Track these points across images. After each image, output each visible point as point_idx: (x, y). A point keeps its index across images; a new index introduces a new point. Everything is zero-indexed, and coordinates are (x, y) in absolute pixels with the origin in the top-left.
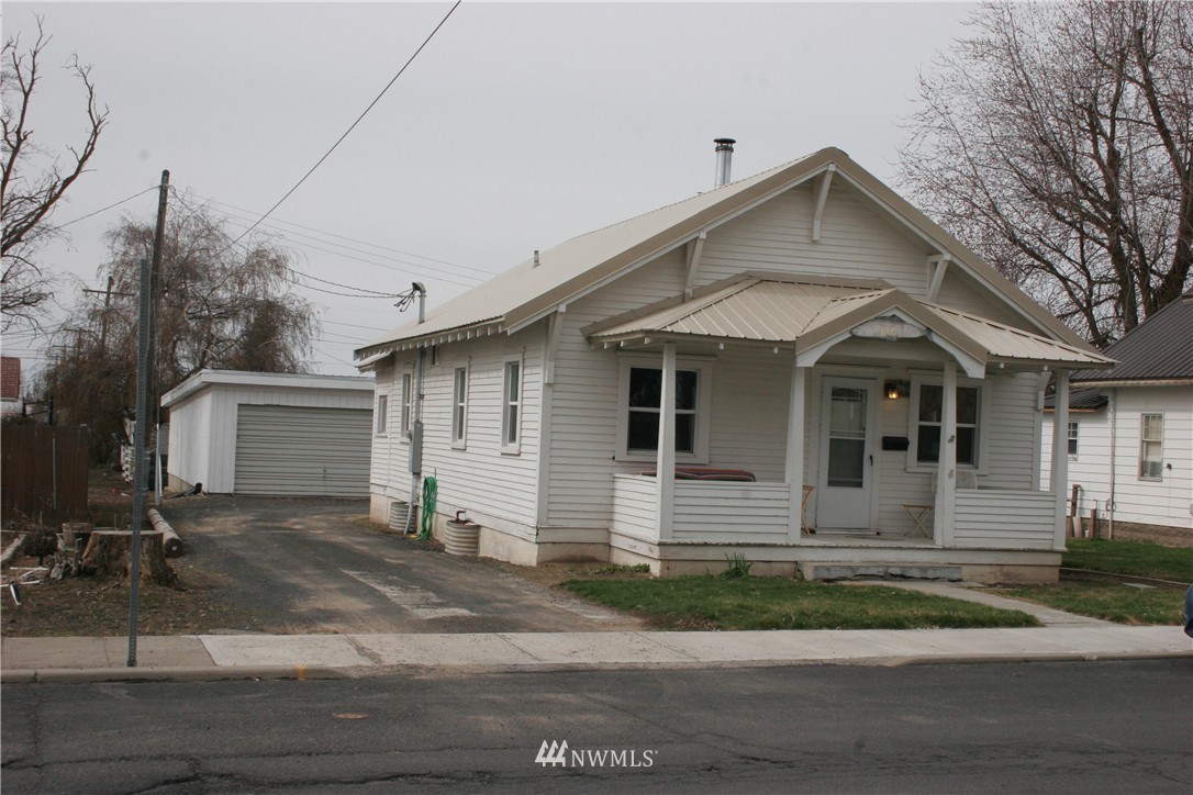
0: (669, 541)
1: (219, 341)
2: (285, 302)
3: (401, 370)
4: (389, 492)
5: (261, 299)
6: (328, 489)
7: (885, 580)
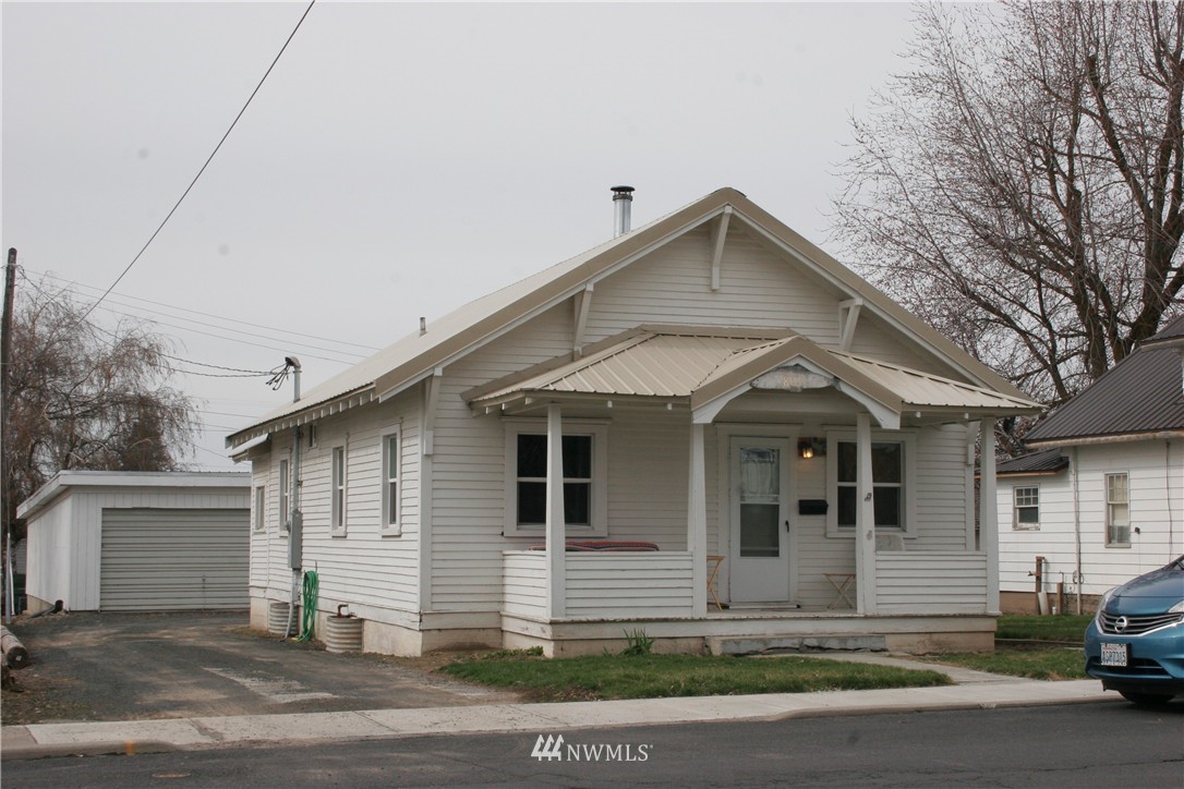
0: (561, 619)
1: (84, 443)
2: (160, 396)
3: (279, 456)
4: (269, 594)
5: (132, 393)
6: (208, 601)
7: (801, 652)
